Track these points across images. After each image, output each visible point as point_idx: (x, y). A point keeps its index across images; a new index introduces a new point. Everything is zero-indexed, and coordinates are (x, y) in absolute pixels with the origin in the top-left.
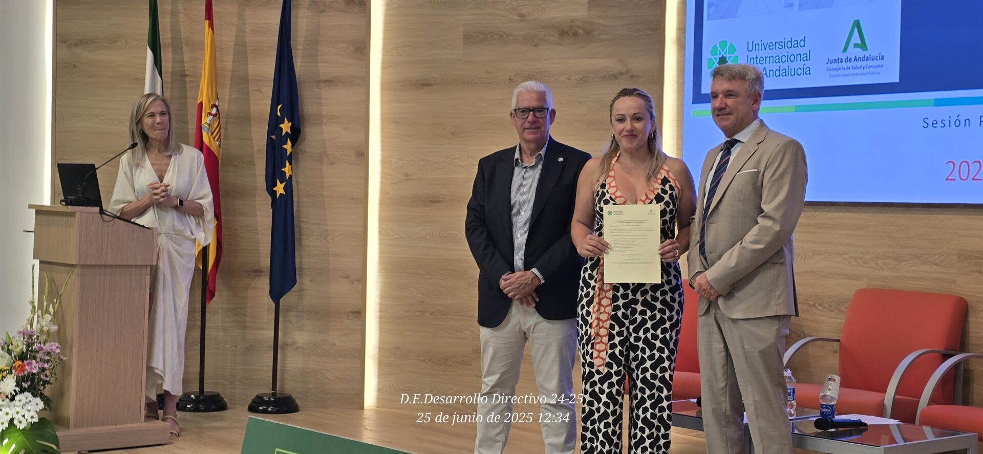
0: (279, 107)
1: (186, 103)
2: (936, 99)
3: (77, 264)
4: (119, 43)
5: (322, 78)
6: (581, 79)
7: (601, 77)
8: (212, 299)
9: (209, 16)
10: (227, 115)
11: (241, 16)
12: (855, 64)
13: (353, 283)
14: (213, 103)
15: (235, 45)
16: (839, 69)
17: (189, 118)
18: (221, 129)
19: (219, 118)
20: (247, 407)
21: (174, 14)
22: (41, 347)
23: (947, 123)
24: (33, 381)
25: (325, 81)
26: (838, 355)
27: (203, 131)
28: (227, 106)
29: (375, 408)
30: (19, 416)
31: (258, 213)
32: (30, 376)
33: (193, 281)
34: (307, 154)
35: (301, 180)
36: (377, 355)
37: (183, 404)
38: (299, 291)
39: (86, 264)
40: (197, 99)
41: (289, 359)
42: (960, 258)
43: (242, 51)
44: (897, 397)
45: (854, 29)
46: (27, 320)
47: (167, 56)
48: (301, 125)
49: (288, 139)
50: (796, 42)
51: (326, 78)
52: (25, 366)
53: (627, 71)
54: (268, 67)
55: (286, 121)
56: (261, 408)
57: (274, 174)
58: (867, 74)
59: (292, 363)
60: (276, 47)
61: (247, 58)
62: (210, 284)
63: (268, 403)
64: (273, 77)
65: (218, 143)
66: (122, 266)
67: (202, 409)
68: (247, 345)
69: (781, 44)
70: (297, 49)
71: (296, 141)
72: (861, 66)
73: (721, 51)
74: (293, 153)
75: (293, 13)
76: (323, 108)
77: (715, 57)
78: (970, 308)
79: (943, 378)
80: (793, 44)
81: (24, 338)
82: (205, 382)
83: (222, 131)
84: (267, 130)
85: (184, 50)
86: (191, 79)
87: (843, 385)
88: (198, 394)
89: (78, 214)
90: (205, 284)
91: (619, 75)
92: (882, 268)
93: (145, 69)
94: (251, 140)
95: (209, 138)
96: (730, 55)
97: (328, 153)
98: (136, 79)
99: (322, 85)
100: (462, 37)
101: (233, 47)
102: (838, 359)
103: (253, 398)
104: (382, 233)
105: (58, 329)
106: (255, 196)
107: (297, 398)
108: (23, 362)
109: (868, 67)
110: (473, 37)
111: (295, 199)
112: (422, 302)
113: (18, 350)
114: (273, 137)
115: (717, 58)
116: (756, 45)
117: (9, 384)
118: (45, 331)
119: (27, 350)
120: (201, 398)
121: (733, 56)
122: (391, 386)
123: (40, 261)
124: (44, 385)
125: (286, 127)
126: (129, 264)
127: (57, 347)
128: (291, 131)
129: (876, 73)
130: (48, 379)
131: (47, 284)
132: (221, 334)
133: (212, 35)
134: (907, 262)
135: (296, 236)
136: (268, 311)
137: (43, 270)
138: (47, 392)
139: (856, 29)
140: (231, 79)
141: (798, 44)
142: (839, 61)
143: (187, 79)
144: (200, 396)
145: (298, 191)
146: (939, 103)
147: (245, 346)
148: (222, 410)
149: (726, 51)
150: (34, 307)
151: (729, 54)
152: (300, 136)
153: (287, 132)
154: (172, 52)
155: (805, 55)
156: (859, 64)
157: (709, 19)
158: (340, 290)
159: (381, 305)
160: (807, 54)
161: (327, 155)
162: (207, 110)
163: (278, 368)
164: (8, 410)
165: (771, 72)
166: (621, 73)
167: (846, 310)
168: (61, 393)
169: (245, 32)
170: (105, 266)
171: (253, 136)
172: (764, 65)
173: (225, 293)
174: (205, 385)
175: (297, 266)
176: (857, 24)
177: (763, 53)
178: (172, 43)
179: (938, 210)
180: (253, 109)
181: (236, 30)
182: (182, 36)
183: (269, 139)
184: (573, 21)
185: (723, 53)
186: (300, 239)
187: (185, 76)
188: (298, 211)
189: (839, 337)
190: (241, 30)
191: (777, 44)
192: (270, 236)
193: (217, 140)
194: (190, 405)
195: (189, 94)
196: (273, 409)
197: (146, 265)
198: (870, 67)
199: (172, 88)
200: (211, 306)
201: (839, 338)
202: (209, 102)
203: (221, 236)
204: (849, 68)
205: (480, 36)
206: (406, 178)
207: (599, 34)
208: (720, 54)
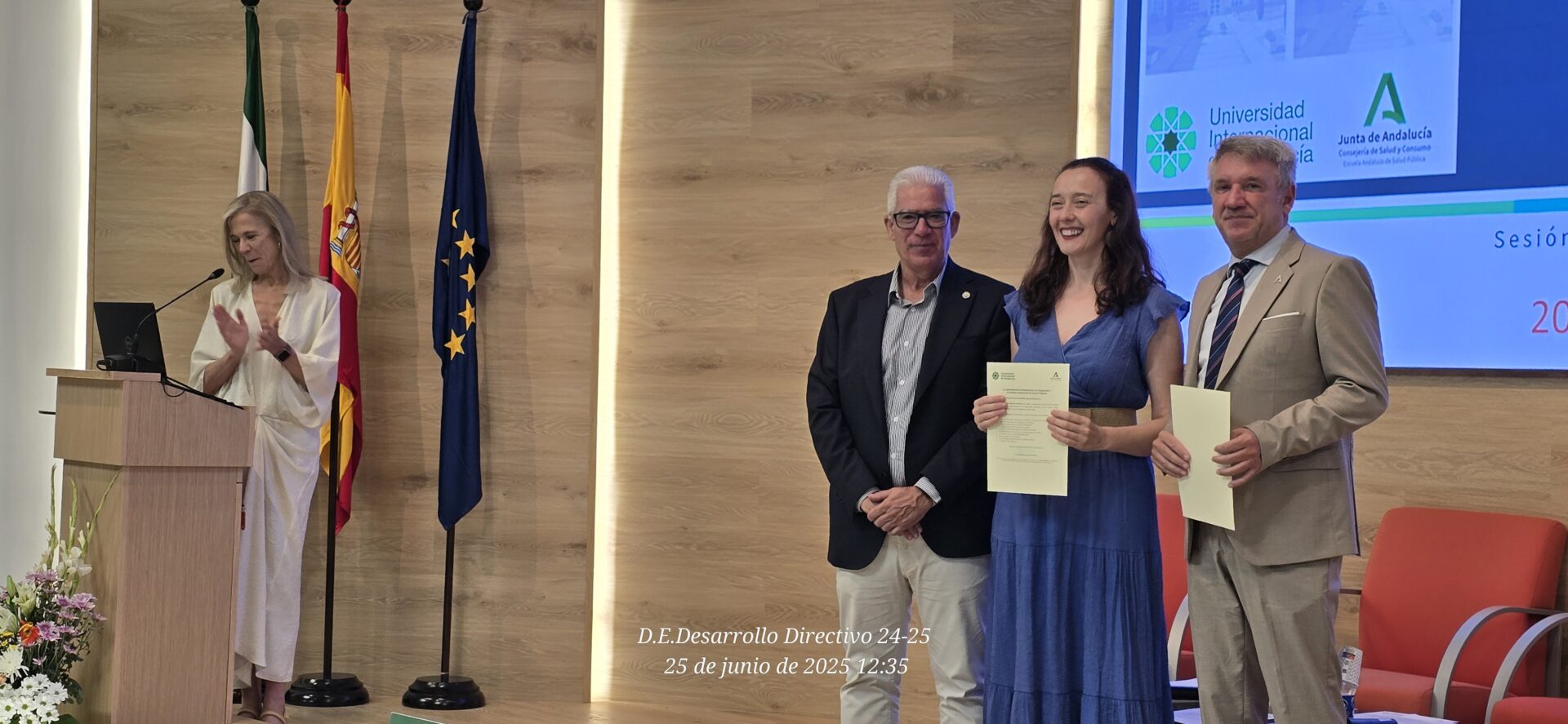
0: (455, 213)
1: (306, 207)
2: (1516, 202)
3: (124, 464)
4: (198, 111)
5: (523, 168)
7: (975, 166)
8: (343, 525)
9: (343, 66)
10: (372, 226)
11: (394, 67)
12: (1385, 144)
13: (573, 498)
14: (348, 206)
15: (385, 113)
16: (1359, 153)
17: (309, 230)
18: (362, 250)
19: (358, 231)
20: (401, 699)
21: (287, 63)
22: (65, 601)
23: (1534, 239)
24: (50, 654)
25: (530, 172)
26: (1357, 615)
27: (332, 252)
28: (371, 211)
29: (608, 700)
30: (28, 712)
31: (419, 385)
32: (46, 648)
33: (315, 495)
34: (501, 290)
35: (490, 331)
36: (612, 615)
37: (297, 693)
38: (486, 510)
39: (139, 465)
40: (321, 199)
41: (470, 620)
42: (1556, 458)
43: (396, 123)
44: (1454, 683)
45: (1384, 87)
46: (43, 556)
47: (275, 130)
48: (490, 243)
49: (470, 265)
50: (1289, 109)
51: (531, 167)
52: (39, 631)
53: (1017, 155)
54: (438, 149)
55: (466, 235)
56: (423, 700)
57: (445, 321)
58: (1403, 161)
59: (473, 627)
60: (451, 118)
61: (403, 135)
62: (342, 498)
63: (434, 693)
64: (446, 165)
65: (356, 271)
66: (196, 469)
67: (328, 701)
68: (402, 598)
69: (1264, 112)
70: (484, 120)
71: (482, 270)
72: (1395, 148)
73: (1168, 124)
74: (477, 288)
75: (478, 62)
76: (526, 215)
77: (1160, 132)
79: (1527, 655)
80: (1284, 112)
81: (37, 586)
82: (333, 657)
83: (364, 251)
84: (435, 251)
85: (302, 121)
86: (315, 168)
87: (1368, 663)
88: (322, 678)
89: (126, 385)
90: (334, 498)
91: (1004, 162)
92: (1430, 475)
93: (239, 152)
94: (410, 266)
95: (342, 263)
96: (1182, 131)
97: (534, 288)
98: (225, 167)
99: (525, 178)
100: (750, 101)
101: (381, 117)
102: (1358, 624)
103: (411, 683)
104: (622, 418)
105: (92, 571)
106: (415, 356)
107: (481, 684)
108: (35, 624)
109: (1405, 149)
110: (768, 101)
111: (480, 362)
112: (686, 528)
113: (27, 604)
114: (444, 261)
115: (1161, 135)
116: (1224, 114)
117: (12, 661)
118: (71, 573)
119: (42, 606)
120: (327, 683)
122: (634, 666)
123: (65, 460)
124: (68, 662)
125: (466, 245)
126: (208, 465)
127: (91, 601)
128: (474, 253)
129: (1420, 159)
130: (75, 652)
131: (75, 496)
132: (360, 579)
133: (347, 97)
134: (1470, 465)
135: (482, 421)
136: (435, 543)
137: (69, 475)
138: (74, 672)
139: (1386, 87)
140: (378, 169)
141: (1292, 112)
142: (1359, 139)
143: (307, 168)
144: (324, 681)
145: (485, 348)
146: (1521, 207)
147: (398, 600)
148: (362, 704)
149: (1177, 123)
150: (54, 534)
151: (1180, 129)
152: (490, 259)
153: (467, 253)
154: (284, 124)
155: (1304, 131)
156: (1391, 144)
157: (1147, 74)
158: (551, 510)
159: (619, 533)
160: (1306, 129)
161: (532, 292)
162: (339, 217)
163: (452, 635)
164: (9, 702)
166: (1007, 160)
167: (1370, 542)
168: (97, 674)
169: (400, 93)
170: (170, 469)
171: (413, 260)
173: (367, 513)
174: (333, 663)
175: (483, 470)
176: (1388, 81)
178: (283, 110)
179: (1521, 380)
180: (413, 215)
181: (386, 90)
182: (300, 99)
183: (438, 263)
184: (929, 76)
185: (1171, 128)
186: (488, 427)
187: (304, 163)
188: (486, 380)
189: (1360, 586)
190: (394, 89)
191: (1259, 112)
192: (440, 422)
193: (355, 267)
194: (308, 695)
195: (311, 192)
196: (443, 702)
197: (237, 468)
198: (1409, 149)
199: (282, 182)
200: (344, 534)
201: (1360, 589)
202: (343, 205)
203: (361, 420)
204: (1374, 151)
205: (780, 99)
206: (659, 328)
207: (971, 97)
208: (1166, 130)
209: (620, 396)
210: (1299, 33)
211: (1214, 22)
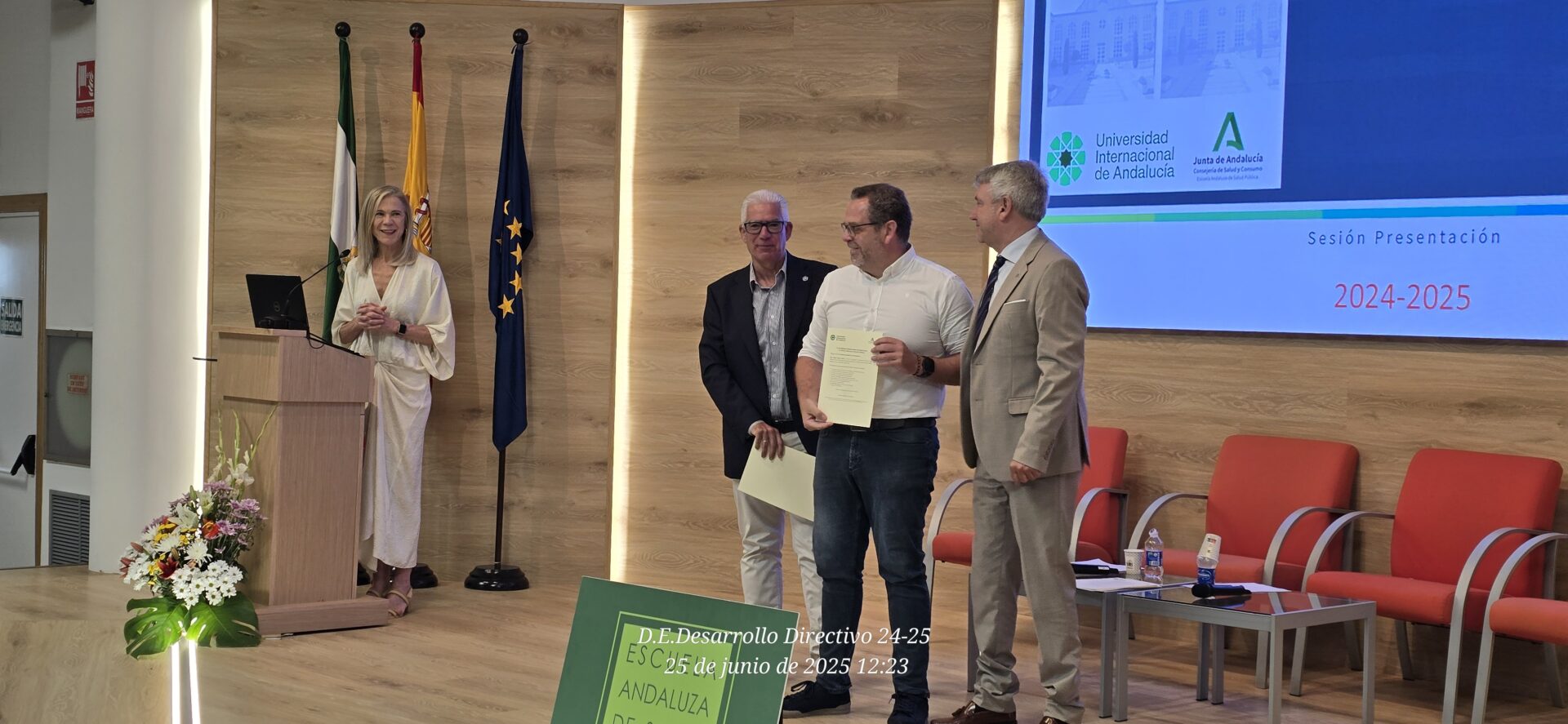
0: (506, 203)
2: (1324, 211)
4: (298, 118)
5: (559, 167)
6: (889, 175)
7: (914, 173)
9: (418, 86)
10: (440, 212)
11: (456, 87)
12: (1228, 165)
13: (596, 427)
14: (422, 197)
15: (448, 123)
16: (1209, 171)
20: (464, 583)
21: (369, 82)
24: (228, 546)
25: (563, 171)
26: (1205, 514)
30: (214, 589)
31: (477, 337)
32: (225, 540)
34: (540, 263)
35: (532, 296)
36: (626, 518)
38: (529, 436)
39: (291, 401)
41: (515, 522)
42: (1350, 399)
43: (457, 130)
44: (1278, 564)
45: (1228, 122)
47: (362, 136)
48: (533, 226)
49: (518, 244)
50: (1157, 137)
51: (564, 167)
53: (947, 165)
54: (492, 152)
55: (515, 221)
56: (482, 583)
57: (499, 288)
58: (1242, 177)
59: (518, 527)
60: (503, 128)
61: (464, 141)
63: (491, 577)
64: (499, 165)
68: (461, 505)
69: (1138, 138)
71: (528, 246)
72: (1235, 169)
73: (1064, 145)
74: (523, 261)
76: (560, 205)
77: (1057, 151)
80: (1153, 139)
84: (490, 232)
85: (382, 128)
86: (394, 166)
89: (281, 339)
91: (938, 172)
92: (1258, 411)
93: (334, 152)
94: (468, 244)
96: (1075, 150)
97: (566, 262)
99: (559, 175)
100: (738, 119)
101: (446, 125)
102: (1205, 520)
103: (471, 570)
105: (254, 482)
106: (474, 315)
107: (525, 571)
109: (1244, 168)
110: (753, 119)
111: (526, 320)
112: (686, 450)
114: (498, 241)
115: (1059, 151)
116: (1107, 139)
121: (1079, 150)
122: (644, 557)
124: (241, 551)
125: (515, 228)
126: (340, 401)
127: (254, 504)
128: (521, 235)
129: (1253, 178)
131: (238, 426)
133: (421, 110)
135: (527, 366)
136: (490, 461)
139: (1230, 123)
140: (443, 167)
141: (1159, 140)
142: (1209, 161)
143: (387, 165)
145: (529, 310)
146: (1326, 213)
147: (459, 506)
148: (433, 587)
149: (1070, 145)
151: (1074, 148)
152: (533, 239)
154: (367, 130)
155: (1168, 153)
156: (1233, 165)
157: (1048, 106)
158: (580, 435)
159: (632, 454)
160: (1170, 152)
161: (565, 265)
163: (503, 533)
164: (199, 582)
165: (1126, 172)
166: (940, 169)
168: (259, 561)
169: (460, 107)
171: (472, 239)
172: (1117, 164)
173: (434, 438)
175: (528, 404)
176: (1231, 118)
177: (1115, 149)
178: (367, 119)
179: (1325, 342)
180: (470, 204)
181: (449, 104)
182: (380, 111)
183: (493, 243)
184: (880, 102)
185: (1066, 148)
186: (531, 371)
187: (384, 161)
188: (530, 334)
190: (455, 104)
191: (1134, 139)
192: (494, 367)
196: (497, 584)
197: (361, 403)
198: (1246, 170)
199: (366, 176)
201: (1207, 494)
202: (418, 195)
204: (1221, 170)
205: (762, 118)
206: (664, 294)
207: (912, 119)
208: (1063, 149)
209: (633, 347)
210: (1164, 81)
211: (1100, 69)
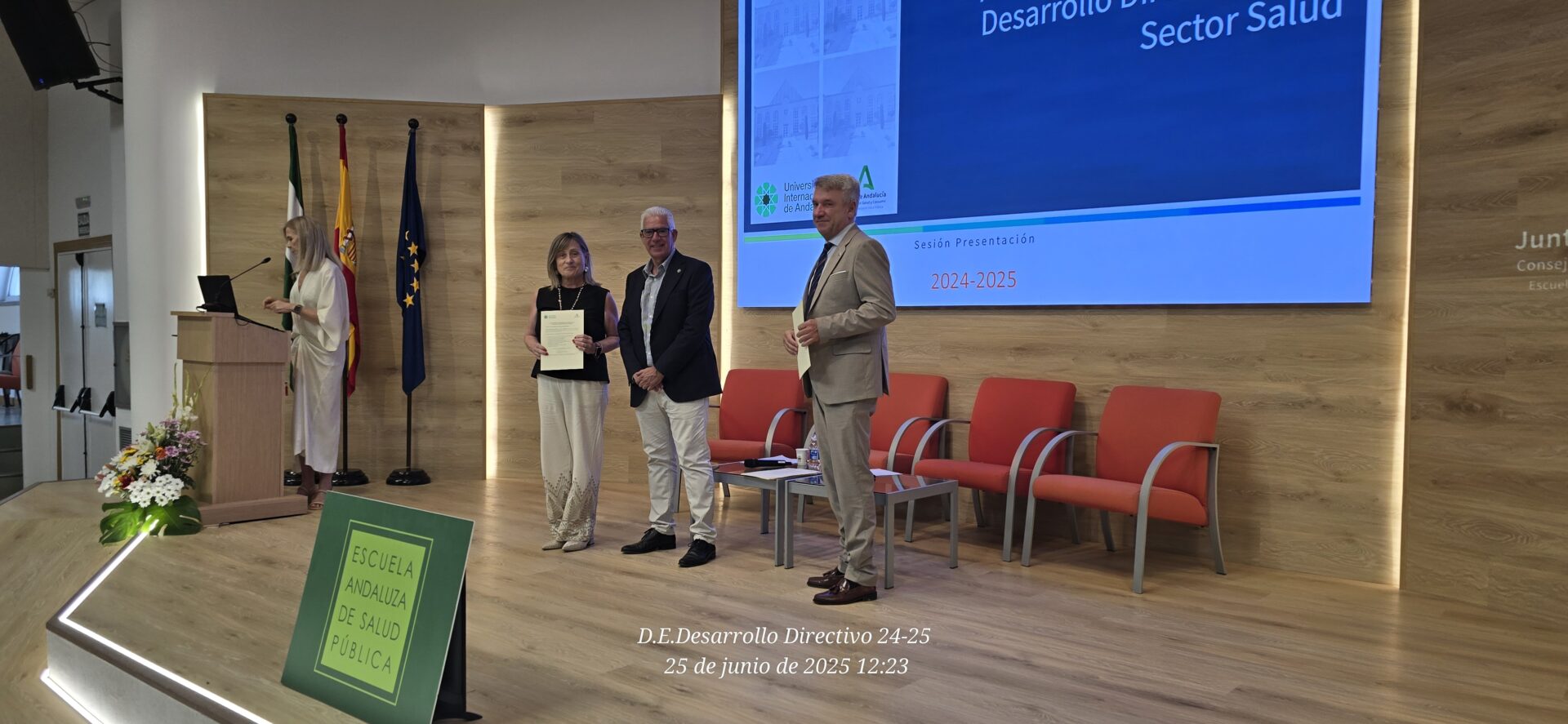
4: (265, 178)
9: (343, 155)
11: (373, 158)
15: (368, 181)
19: (355, 241)
20: (385, 481)
23: (932, 245)
25: (447, 212)
28: (362, 230)
29: (495, 478)
34: (432, 272)
36: (497, 436)
38: (428, 384)
39: (223, 362)
40: (335, 225)
41: (421, 439)
43: (374, 186)
44: (897, 454)
46: (170, 411)
49: (416, 260)
51: (447, 210)
54: (396, 199)
55: (413, 244)
57: (404, 288)
61: (379, 193)
64: (401, 208)
65: (353, 263)
67: (346, 483)
70: (422, 186)
73: (764, 190)
74: (420, 271)
76: (446, 234)
77: (761, 195)
78: (950, 388)
79: (931, 438)
81: (166, 427)
83: (358, 253)
85: (323, 184)
86: (331, 209)
91: (687, 209)
93: (287, 200)
94: (384, 260)
96: (771, 194)
97: (451, 272)
98: (280, 206)
99: (444, 215)
100: (561, 178)
101: (366, 183)
104: (497, 337)
105: (198, 419)
106: (388, 307)
107: (429, 472)
108: (164, 448)
110: (570, 178)
111: (422, 309)
114: (402, 257)
119: (169, 438)
120: (345, 474)
121: (774, 194)
122: (509, 461)
127: (198, 435)
133: (346, 173)
139: (865, 173)
143: (327, 209)
145: (425, 302)
149: (768, 191)
151: (771, 192)
152: (425, 256)
153: (414, 254)
154: (312, 187)
157: (755, 165)
158: (463, 384)
159: (499, 395)
162: (343, 234)
166: (690, 208)
169: (376, 171)
171: (386, 257)
176: (866, 169)
178: (312, 180)
179: (927, 311)
180: (385, 235)
181: (368, 169)
182: (321, 173)
183: (399, 260)
185: (765, 193)
186: (427, 343)
187: (325, 206)
190: (373, 169)
193: (352, 259)
196: (408, 482)
198: (875, 202)
203: (359, 340)
205: (575, 177)
206: (516, 292)
207: (671, 176)
